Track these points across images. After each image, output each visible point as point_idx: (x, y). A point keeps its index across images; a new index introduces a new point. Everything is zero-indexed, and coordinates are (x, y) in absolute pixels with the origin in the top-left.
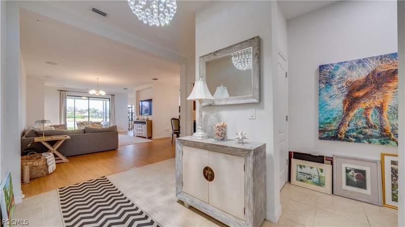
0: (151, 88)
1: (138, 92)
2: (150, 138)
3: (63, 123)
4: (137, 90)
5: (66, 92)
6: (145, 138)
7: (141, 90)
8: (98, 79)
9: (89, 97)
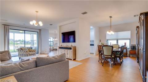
0: (75, 22)
1: (60, 26)
2: (74, 60)
3: (6, 50)
4: (60, 25)
5: (9, 26)
6: (71, 59)
7: (63, 25)
8: (37, 12)
9: (25, 31)
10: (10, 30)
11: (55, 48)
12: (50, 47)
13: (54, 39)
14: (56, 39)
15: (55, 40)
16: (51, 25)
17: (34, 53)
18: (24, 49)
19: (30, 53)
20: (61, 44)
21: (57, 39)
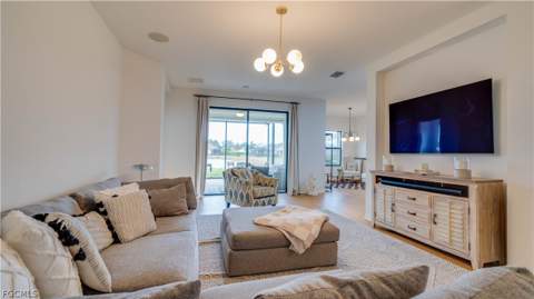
5: (208, 99)
9: (248, 110)
10: (211, 111)
11: (348, 173)
12: (328, 170)
13: (344, 140)
14: (352, 139)
15: (348, 142)
16: (337, 74)
17: (271, 191)
18: (242, 174)
19: (259, 190)
20: (385, 162)
21: (357, 139)
